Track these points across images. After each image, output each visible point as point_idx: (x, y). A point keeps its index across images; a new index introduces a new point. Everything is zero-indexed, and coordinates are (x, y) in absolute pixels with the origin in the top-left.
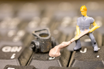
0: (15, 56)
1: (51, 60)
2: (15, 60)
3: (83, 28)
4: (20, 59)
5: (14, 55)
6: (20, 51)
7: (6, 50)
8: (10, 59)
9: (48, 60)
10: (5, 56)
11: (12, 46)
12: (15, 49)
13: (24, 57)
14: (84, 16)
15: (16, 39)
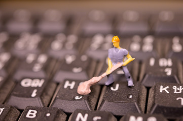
0: (36, 93)
1: (78, 100)
2: (37, 99)
3: (115, 61)
4: (42, 98)
5: (35, 91)
6: (43, 85)
7: (26, 83)
8: (30, 97)
9: (74, 99)
10: (25, 92)
11: (33, 79)
12: (36, 83)
13: (47, 94)
14: (116, 48)
15: (37, 68)
